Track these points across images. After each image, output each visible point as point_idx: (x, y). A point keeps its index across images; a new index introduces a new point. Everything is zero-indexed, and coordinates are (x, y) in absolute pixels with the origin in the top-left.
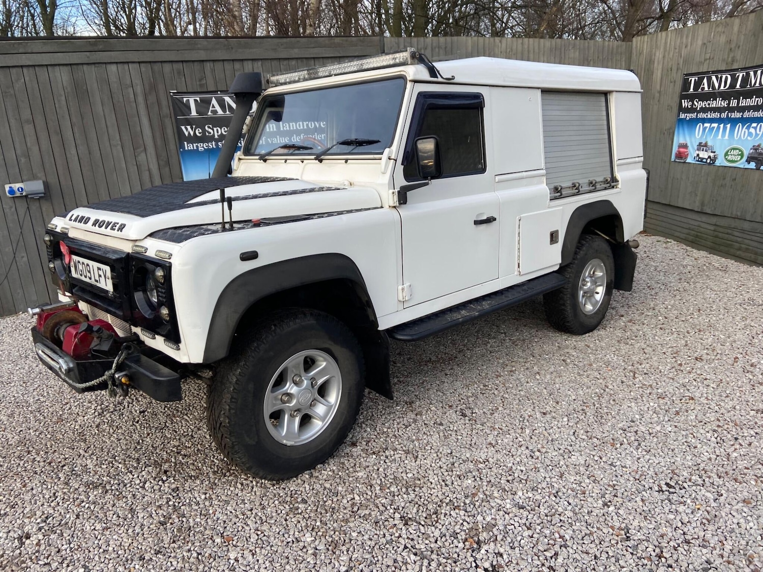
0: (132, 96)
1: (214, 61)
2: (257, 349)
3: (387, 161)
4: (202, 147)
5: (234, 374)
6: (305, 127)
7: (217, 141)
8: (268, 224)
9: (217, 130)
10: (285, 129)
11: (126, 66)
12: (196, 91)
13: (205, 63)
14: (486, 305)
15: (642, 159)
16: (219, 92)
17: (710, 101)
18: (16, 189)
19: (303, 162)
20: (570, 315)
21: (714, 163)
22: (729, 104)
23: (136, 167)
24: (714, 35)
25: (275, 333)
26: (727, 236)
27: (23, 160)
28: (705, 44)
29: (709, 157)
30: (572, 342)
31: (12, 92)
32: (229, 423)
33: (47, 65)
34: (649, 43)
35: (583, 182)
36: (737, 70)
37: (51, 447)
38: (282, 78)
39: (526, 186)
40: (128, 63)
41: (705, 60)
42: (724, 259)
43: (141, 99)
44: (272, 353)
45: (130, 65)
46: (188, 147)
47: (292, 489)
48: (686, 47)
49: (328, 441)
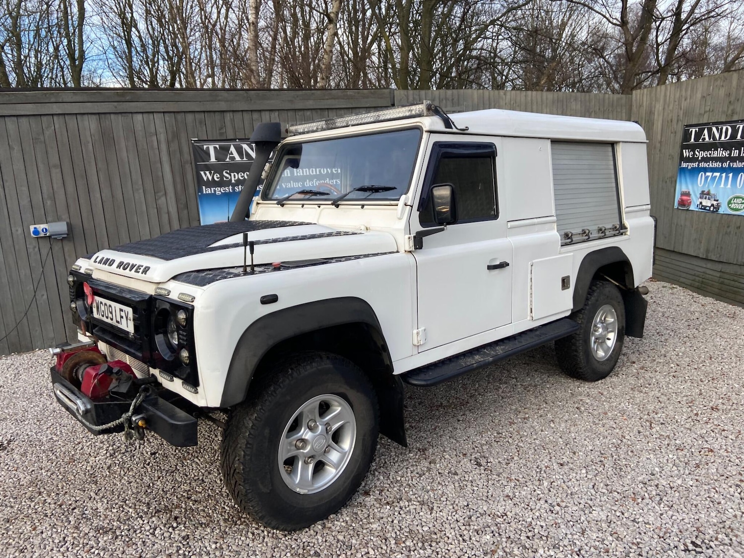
0: (155, 144)
1: (233, 111)
2: (273, 393)
3: (403, 208)
4: (219, 191)
5: (250, 419)
6: (318, 173)
7: (234, 185)
8: (288, 268)
9: (234, 175)
10: (299, 174)
11: (151, 116)
12: (215, 139)
13: (225, 114)
14: (500, 350)
15: (649, 207)
16: (237, 140)
17: (711, 151)
18: (40, 230)
19: (319, 207)
20: (583, 362)
21: (717, 211)
22: (730, 154)
23: (156, 210)
24: (713, 89)
25: (292, 377)
26: (733, 283)
27: (49, 202)
28: (704, 97)
29: (713, 205)
30: (585, 388)
31: (42, 139)
32: (243, 469)
33: (76, 114)
34: (648, 96)
35: (593, 228)
36: (737, 122)
37: (62, 488)
38: (300, 128)
39: (537, 232)
40: (153, 112)
41: (705, 112)
42: (731, 306)
43: (164, 147)
44: (288, 398)
45: (155, 114)
46: (206, 191)
47: (304, 540)
48: (685, 100)
49: (342, 490)
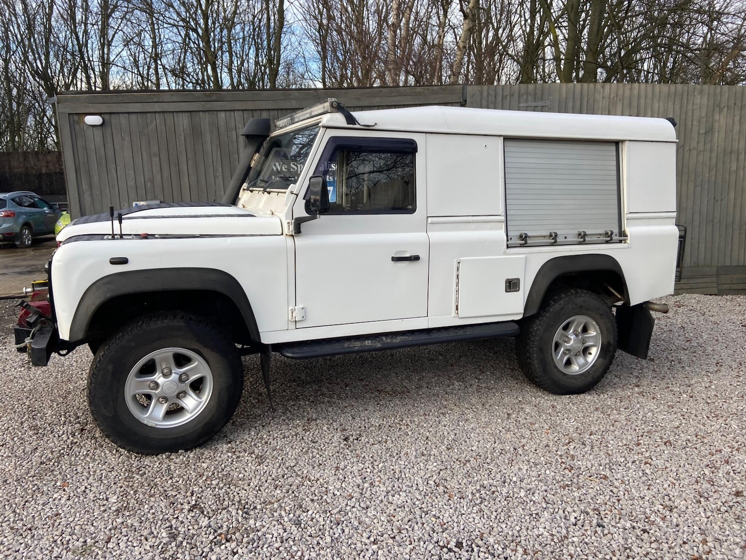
2: (121, 338)
3: (289, 196)
11: (232, 113)
15: (675, 214)
31: (147, 132)
35: (566, 231)
39: (473, 230)
